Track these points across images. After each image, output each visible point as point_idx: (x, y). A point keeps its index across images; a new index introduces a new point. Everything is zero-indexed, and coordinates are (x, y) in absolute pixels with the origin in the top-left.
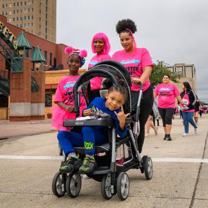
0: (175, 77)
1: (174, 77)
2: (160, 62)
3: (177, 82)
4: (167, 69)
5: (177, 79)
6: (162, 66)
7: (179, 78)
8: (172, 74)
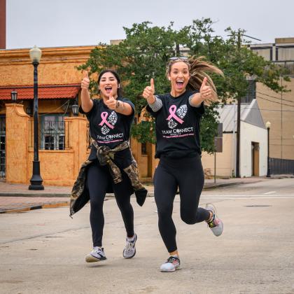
0: (276, 75)
1: (273, 76)
2: (233, 34)
3: (280, 89)
4: (254, 52)
5: (281, 82)
6: (239, 43)
7: (287, 79)
8: (267, 68)
